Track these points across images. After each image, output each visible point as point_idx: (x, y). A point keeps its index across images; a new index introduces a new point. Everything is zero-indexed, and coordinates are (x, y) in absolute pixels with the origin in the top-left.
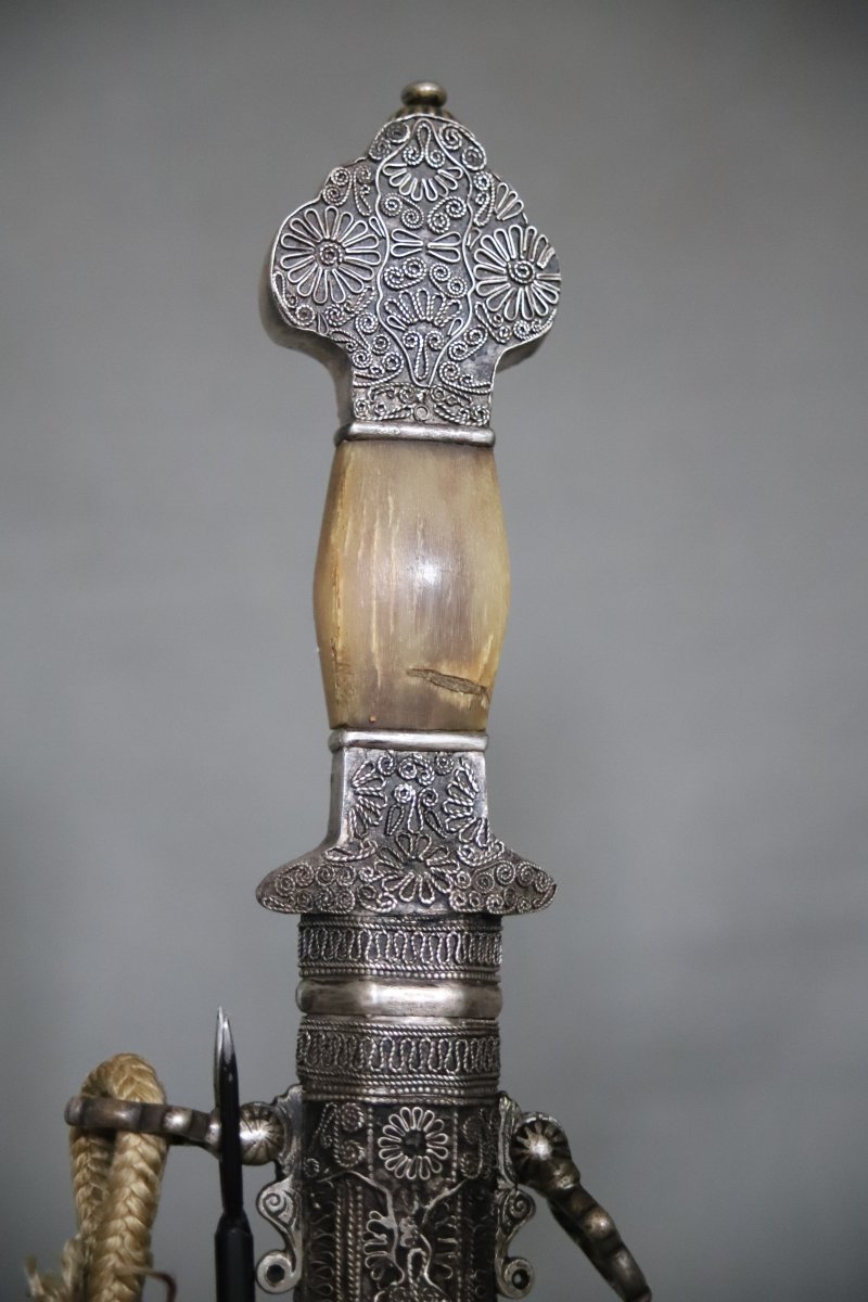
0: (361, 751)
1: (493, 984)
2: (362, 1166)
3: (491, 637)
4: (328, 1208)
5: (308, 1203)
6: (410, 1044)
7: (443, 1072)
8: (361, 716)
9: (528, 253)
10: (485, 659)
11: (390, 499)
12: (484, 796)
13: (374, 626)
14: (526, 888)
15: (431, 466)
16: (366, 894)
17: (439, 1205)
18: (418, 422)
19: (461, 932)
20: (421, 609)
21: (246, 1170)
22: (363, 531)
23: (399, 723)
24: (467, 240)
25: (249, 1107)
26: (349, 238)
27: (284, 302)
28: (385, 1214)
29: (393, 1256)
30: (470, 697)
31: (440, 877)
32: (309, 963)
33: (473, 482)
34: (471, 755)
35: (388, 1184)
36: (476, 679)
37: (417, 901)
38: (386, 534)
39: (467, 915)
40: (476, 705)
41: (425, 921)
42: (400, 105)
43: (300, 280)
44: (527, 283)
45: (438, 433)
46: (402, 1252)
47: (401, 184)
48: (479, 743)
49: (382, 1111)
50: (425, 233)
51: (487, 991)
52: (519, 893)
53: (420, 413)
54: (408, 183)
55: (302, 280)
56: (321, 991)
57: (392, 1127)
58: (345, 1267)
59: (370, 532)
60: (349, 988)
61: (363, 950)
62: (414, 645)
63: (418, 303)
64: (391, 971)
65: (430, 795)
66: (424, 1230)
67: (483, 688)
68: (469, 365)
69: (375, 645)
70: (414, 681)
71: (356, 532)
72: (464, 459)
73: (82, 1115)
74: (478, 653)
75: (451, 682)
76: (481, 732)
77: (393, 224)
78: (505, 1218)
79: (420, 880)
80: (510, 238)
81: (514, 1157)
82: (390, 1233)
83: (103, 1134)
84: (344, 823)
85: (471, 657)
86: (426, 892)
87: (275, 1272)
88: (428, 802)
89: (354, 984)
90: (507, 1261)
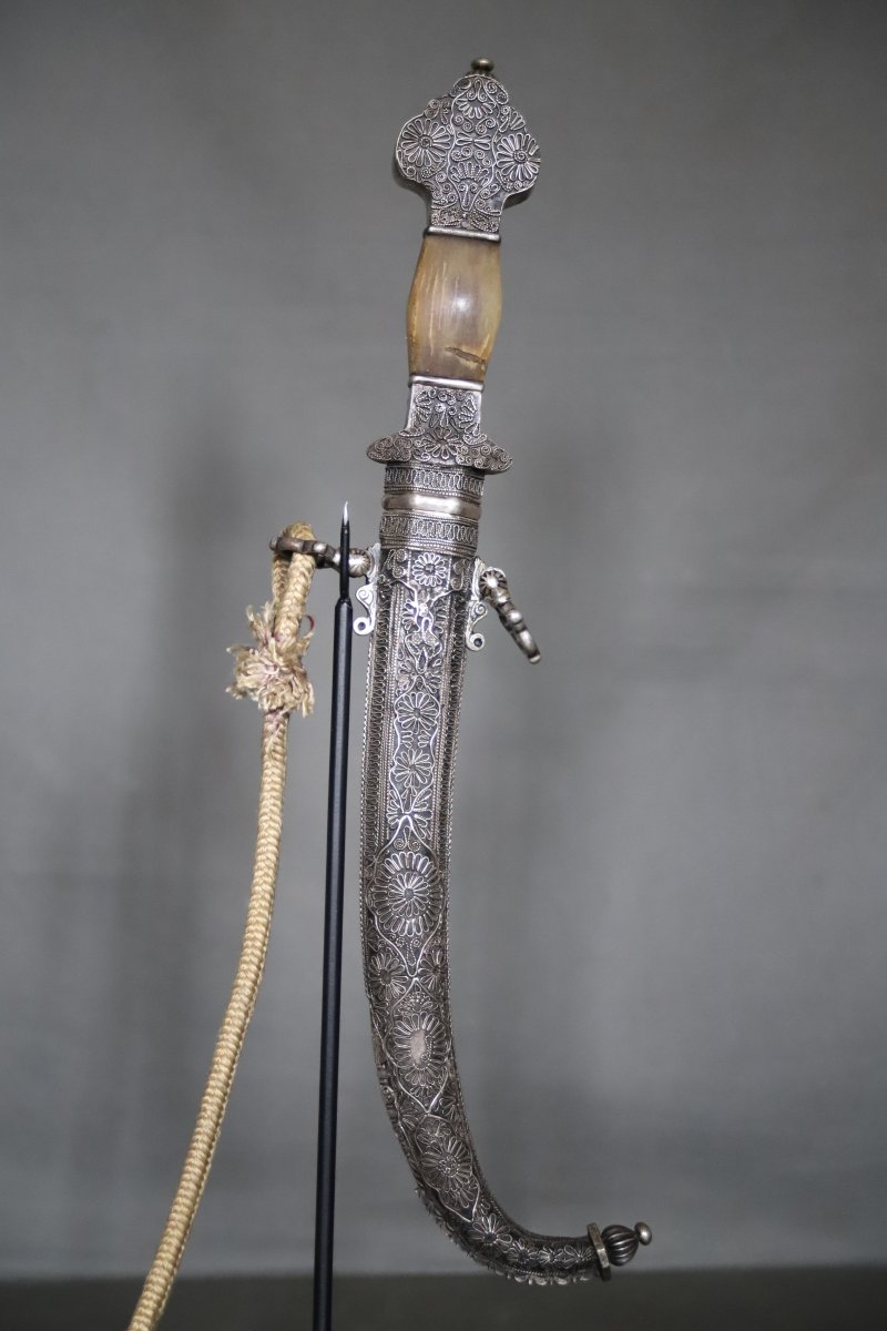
0: (421, 386)
1: (478, 504)
2: (405, 577)
3: (488, 336)
4: (388, 598)
5: (379, 595)
6: (431, 522)
7: (446, 538)
8: (422, 369)
9: (525, 148)
10: (485, 346)
11: (444, 265)
12: (479, 413)
13: (431, 325)
14: (496, 459)
15: (465, 250)
16: (417, 452)
17: (439, 600)
18: (463, 228)
19: (461, 475)
20: (454, 320)
21: (350, 579)
22: (430, 279)
23: (441, 374)
24: (495, 140)
25: (355, 550)
26: (436, 135)
27: (401, 165)
28: (413, 599)
29: (415, 620)
30: (476, 364)
31: (453, 448)
32: (389, 487)
33: (488, 261)
34: (475, 393)
35: (416, 587)
36: (480, 356)
37: (440, 458)
38: (441, 281)
39: (465, 467)
40: (479, 368)
41: (443, 468)
42: (470, 69)
43: (408, 155)
44: (523, 162)
45: (471, 234)
46: (420, 618)
47: (464, 109)
48: (479, 387)
49: (416, 554)
50: (474, 134)
51: (475, 507)
52: (492, 460)
53: (464, 224)
54: (467, 109)
55: (411, 154)
56: (393, 498)
57: (420, 561)
58: (394, 623)
59: (433, 280)
60: (403, 497)
61: (413, 479)
62: (450, 337)
63: (467, 169)
64: (426, 489)
65: (452, 410)
66: (431, 610)
67: (483, 361)
68: (490, 201)
69: (431, 334)
70: (449, 354)
71: (426, 281)
72: (484, 248)
73: (277, 545)
74: (481, 343)
75: (467, 356)
76: (480, 382)
77: (458, 129)
78: (473, 614)
79: (443, 448)
80: (516, 140)
81: (480, 586)
82: (415, 609)
83: (286, 555)
84: (410, 419)
85: (478, 344)
86: (445, 454)
87: (362, 625)
88: (451, 413)
89: (408, 496)
90: (473, 633)
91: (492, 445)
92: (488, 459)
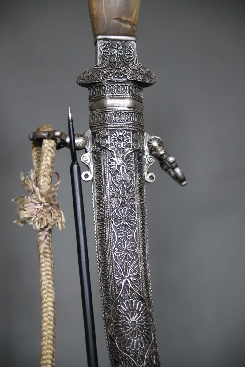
0: (102, 41)
1: (141, 102)
2: (107, 145)
3: (135, 10)
4: (99, 158)
5: (94, 158)
6: (118, 113)
7: (127, 121)
8: (102, 32)
10: (134, 16)
12: (136, 52)
13: (103, 7)
14: (148, 76)
16: (105, 76)
17: (128, 155)
19: (131, 85)
21: (77, 152)
23: (112, 33)
25: (77, 134)
28: (114, 157)
29: (116, 168)
30: (131, 26)
31: (124, 72)
32: (91, 97)
34: (132, 42)
35: (114, 149)
36: (132, 21)
37: (118, 77)
39: (132, 81)
40: (132, 28)
41: (120, 82)
46: (119, 166)
48: (134, 39)
49: (112, 131)
51: (140, 104)
52: (146, 77)
56: (94, 103)
57: (115, 134)
58: (104, 171)
60: (100, 101)
61: (105, 91)
62: (115, 12)
64: (113, 95)
65: (121, 52)
66: (125, 161)
67: (134, 24)
69: (104, 12)
70: (116, 21)
73: (33, 137)
74: (132, 14)
75: (125, 22)
76: (134, 36)
78: (147, 162)
79: (119, 72)
81: (149, 147)
82: (116, 161)
83: (38, 142)
84: (98, 60)
85: (130, 15)
86: (121, 75)
87: (86, 176)
88: (121, 54)
89: (103, 100)
90: (148, 173)
91: (145, 69)
92: (144, 77)
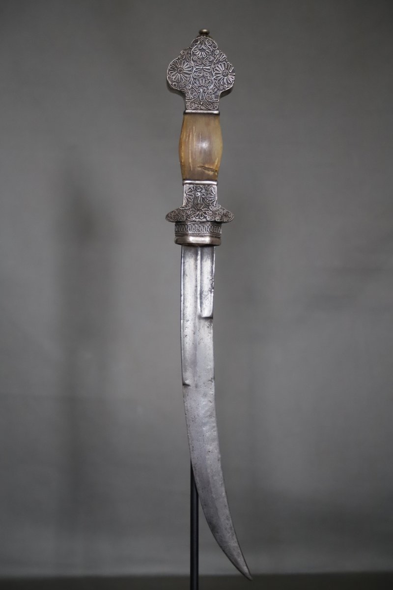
0: (188, 185)
3: (217, 159)
8: (188, 177)
9: (227, 69)
10: (216, 164)
11: (194, 127)
12: (216, 195)
13: (190, 156)
14: (226, 216)
15: (203, 120)
16: (188, 217)
18: (201, 109)
19: (210, 225)
20: (201, 152)
22: (188, 135)
23: (196, 178)
24: (213, 66)
26: (185, 67)
27: (170, 83)
30: (213, 173)
31: (205, 213)
32: (177, 233)
33: (214, 123)
34: (213, 186)
36: (214, 168)
37: (199, 218)
38: (193, 135)
39: (211, 221)
40: (214, 174)
41: (201, 223)
42: (199, 34)
44: (227, 75)
45: (206, 112)
47: (197, 54)
48: (215, 183)
50: (203, 65)
51: (218, 239)
53: (202, 107)
54: (198, 53)
55: (174, 77)
56: (180, 238)
59: (189, 135)
60: (183, 238)
61: (188, 229)
62: (199, 161)
63: (201, 81)
64: (194, 234)
65: (203, 195)
67: (216, 171)
68: (213, 95)
69: (190, 160)
70: (200, 169)
71: (186, 135)
72: (212, 118)
74: (214, 163)
75: (208, 169)
76: (216, 181)
77: (195, 63)
80: (223, 65)
84: (184, 201)
85: (213, 163)
86: (202, 216)
88: (203, 197)
89: (186, 237)
91: (224, 210)
92: (222, 217)
